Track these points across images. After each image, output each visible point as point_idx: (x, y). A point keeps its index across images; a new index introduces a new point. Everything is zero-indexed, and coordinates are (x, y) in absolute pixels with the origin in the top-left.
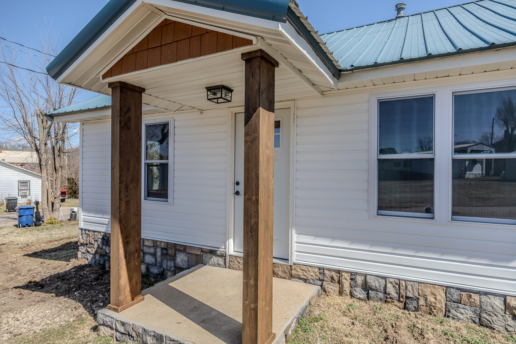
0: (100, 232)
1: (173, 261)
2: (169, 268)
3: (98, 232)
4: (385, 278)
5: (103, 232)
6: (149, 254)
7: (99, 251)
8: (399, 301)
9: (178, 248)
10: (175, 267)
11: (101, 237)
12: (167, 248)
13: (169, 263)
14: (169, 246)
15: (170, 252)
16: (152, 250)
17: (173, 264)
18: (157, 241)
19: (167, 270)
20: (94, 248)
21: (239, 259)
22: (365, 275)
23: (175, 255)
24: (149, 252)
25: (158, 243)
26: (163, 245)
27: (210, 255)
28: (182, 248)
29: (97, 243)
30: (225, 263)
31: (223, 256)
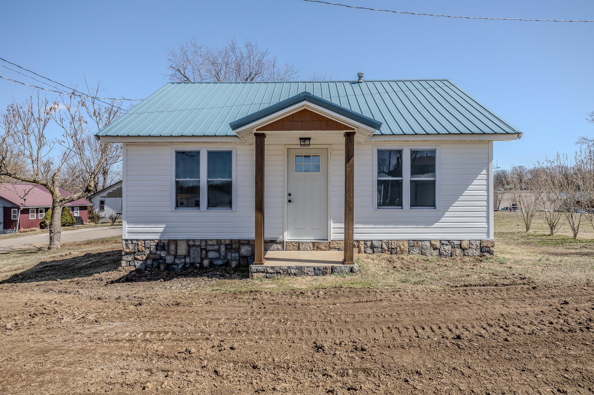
0: (153, 240)
1: (238, 253)
2: (233, 259)
3: (150, 240)
4: (381, 241)
5: (156, 240)
6: (213, 250)
7: (152, 256)
8: (388, 251)
9: (242, 242)
10: (239, 256)
11: (155, 244)
12: (231, 243)
13: (233, 255)
14: (233, 242)
15: (234, 246)
16: (216, 247)
17: (237, 255)
18: (221, 240)
19: (231, 260)
20: (144, 255)
21: (293, 244)
22: (372, 241)
23: (239, 248)
24: (213, 249)
25: (222, 241)
26: (227, 242)
27: (270, 244)
28: (246, 242)
29: (148, 250)
30: (283, 248)
31: (282, 243)
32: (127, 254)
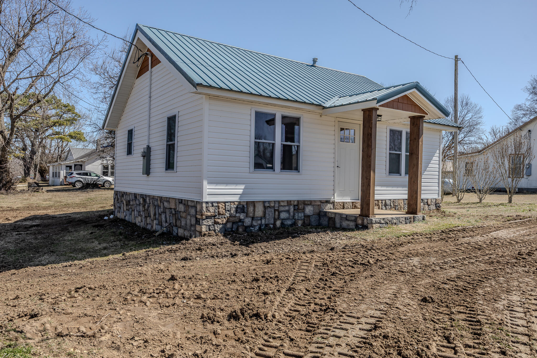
0: (233, 202)
1: (303, 213)
2: (299, 218)
3: (230, 202)
4: (390, 200)
5: (236, 202)
6: (284, 211)
7: (232, 219)
8: (394, 208)
9: (306, 203)
10: (304, 216)
11: (235, 206)
12: (298, 204)
13: (300, 215)
14: (300, 202)
15: (300, 207)
16: (287, 208)
17: (303, 215)
18: (291, 201)
19: (298, 220)
20: (225, 218)
21: (340, 203)
22: (385, 200)
23: (304, 209)
24: (285, 210)
25: (292, 202)
26: (296, 203)
27: (326, 204)
28: (309, 203)
29: (229, 213)
30: (334, 207)
31: (333, 203)
32: (207, 217)
